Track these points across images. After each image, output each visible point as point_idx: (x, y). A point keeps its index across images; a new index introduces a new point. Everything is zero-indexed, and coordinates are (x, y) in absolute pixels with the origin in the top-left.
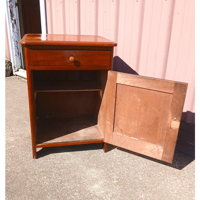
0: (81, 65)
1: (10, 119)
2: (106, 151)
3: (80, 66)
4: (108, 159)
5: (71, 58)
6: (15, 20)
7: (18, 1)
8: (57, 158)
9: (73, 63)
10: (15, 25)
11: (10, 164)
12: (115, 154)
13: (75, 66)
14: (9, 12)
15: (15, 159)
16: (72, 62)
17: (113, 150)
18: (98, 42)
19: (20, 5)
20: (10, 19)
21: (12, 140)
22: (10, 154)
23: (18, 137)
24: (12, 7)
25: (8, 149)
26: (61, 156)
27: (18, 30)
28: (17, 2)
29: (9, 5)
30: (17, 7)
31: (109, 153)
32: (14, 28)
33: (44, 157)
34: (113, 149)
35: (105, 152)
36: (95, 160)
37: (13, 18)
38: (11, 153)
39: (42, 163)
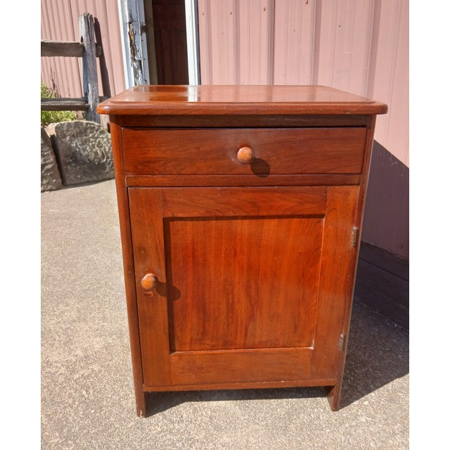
0: (271, 170)
1: (106, 282)
2: (336, 407)
3: (268, 173)
4: (343, 438)
5: (244, 153)
6: (140, 61)
7: (146, 23)
8: (199, 418)
9: (249, 166)
10: (140, 72)
11: (78, 428)
12: (363, 420)
13: (256, 174)
14: (129, 44)
15: (93, 411)
16: (244, 163)
17: (356, 403)
18: (317, 101)
19: (152, 30)
20: (130, 60)
21: (97, 347)
22: (84, 392)
23: (114, 337)
24: (134, 35)
25: (82, 375)
26: (209, 412)
27: (146, 81)
28: (144, 25)
29: (128, 30)
30: (144, 35)
31: (344, 412)
32: (138, 78)
33: (166, 412)
34: (356, 399)
35: (333, 410)
36: (304, 440)
37: (136, 58)
38: (87, 391)
39: (159, 433)
